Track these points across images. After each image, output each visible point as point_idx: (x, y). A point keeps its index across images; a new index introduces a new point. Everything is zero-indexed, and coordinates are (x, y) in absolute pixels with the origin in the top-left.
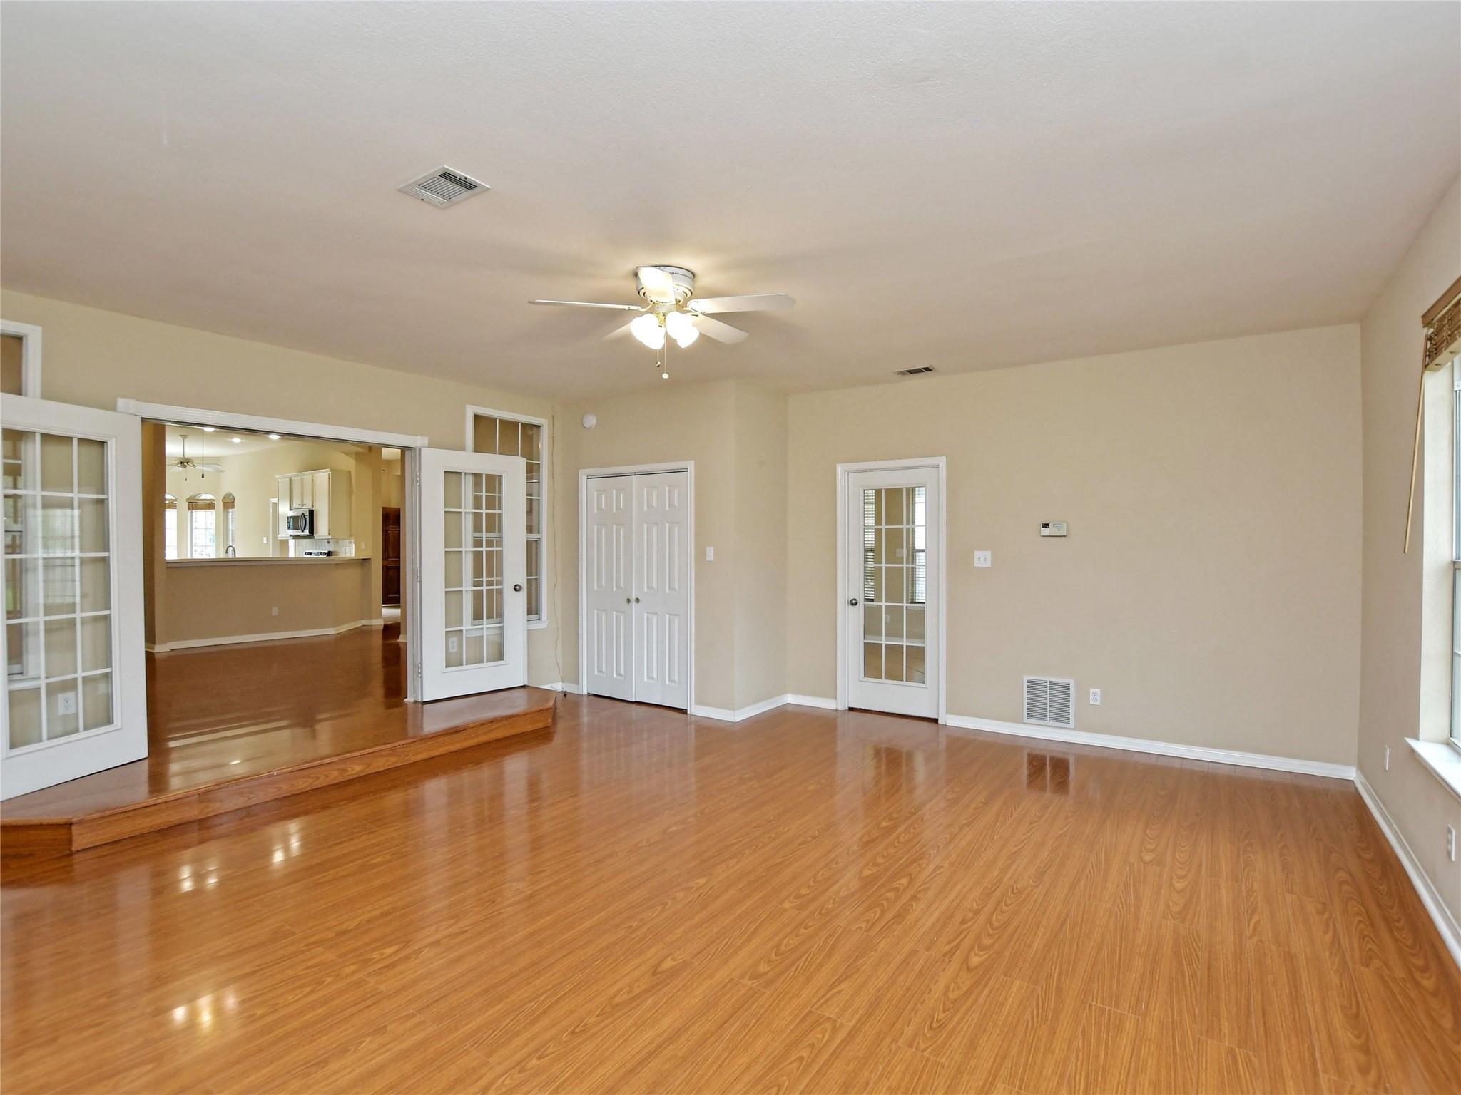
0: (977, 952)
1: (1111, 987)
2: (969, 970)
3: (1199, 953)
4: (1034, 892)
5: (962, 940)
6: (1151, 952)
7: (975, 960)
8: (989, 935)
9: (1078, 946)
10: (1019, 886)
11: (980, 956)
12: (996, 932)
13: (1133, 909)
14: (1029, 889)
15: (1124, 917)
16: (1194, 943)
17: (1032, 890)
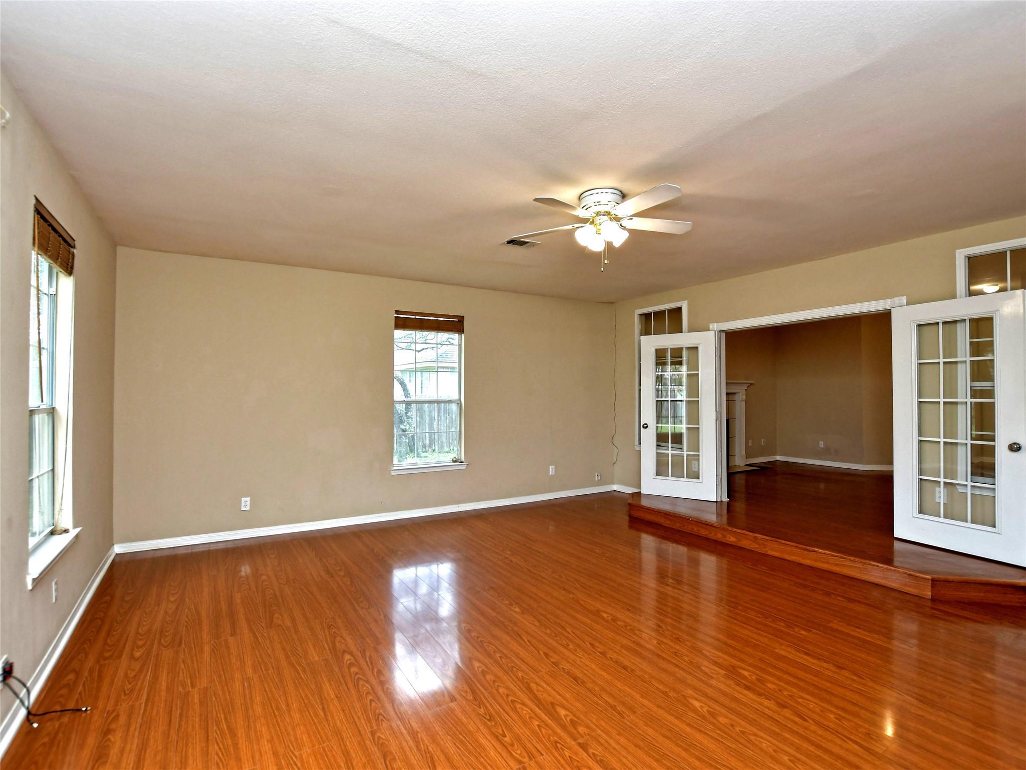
0: (352, 661)
1: (268, 684)
2: (344, 652)
3: (216, 747)
4: (369, 727)
5: (367, 662)
6: (252, 724)
7: (347, 657)
8: (356, 674)
9: (302, 698)
10: (384, 724)
11: (347, 660)
12: (356, 678)
13: (283, 761)
14: (375, 728)
15: (286, 748)
16: (221, 756)
17: (372, 727)
